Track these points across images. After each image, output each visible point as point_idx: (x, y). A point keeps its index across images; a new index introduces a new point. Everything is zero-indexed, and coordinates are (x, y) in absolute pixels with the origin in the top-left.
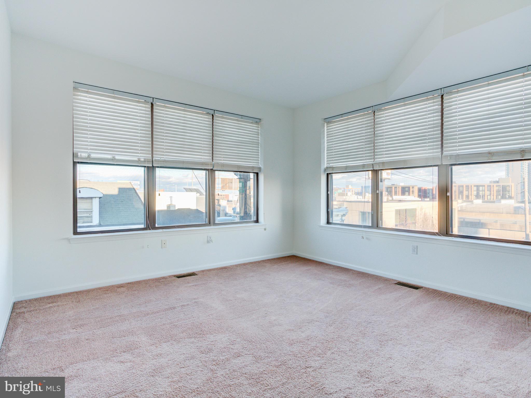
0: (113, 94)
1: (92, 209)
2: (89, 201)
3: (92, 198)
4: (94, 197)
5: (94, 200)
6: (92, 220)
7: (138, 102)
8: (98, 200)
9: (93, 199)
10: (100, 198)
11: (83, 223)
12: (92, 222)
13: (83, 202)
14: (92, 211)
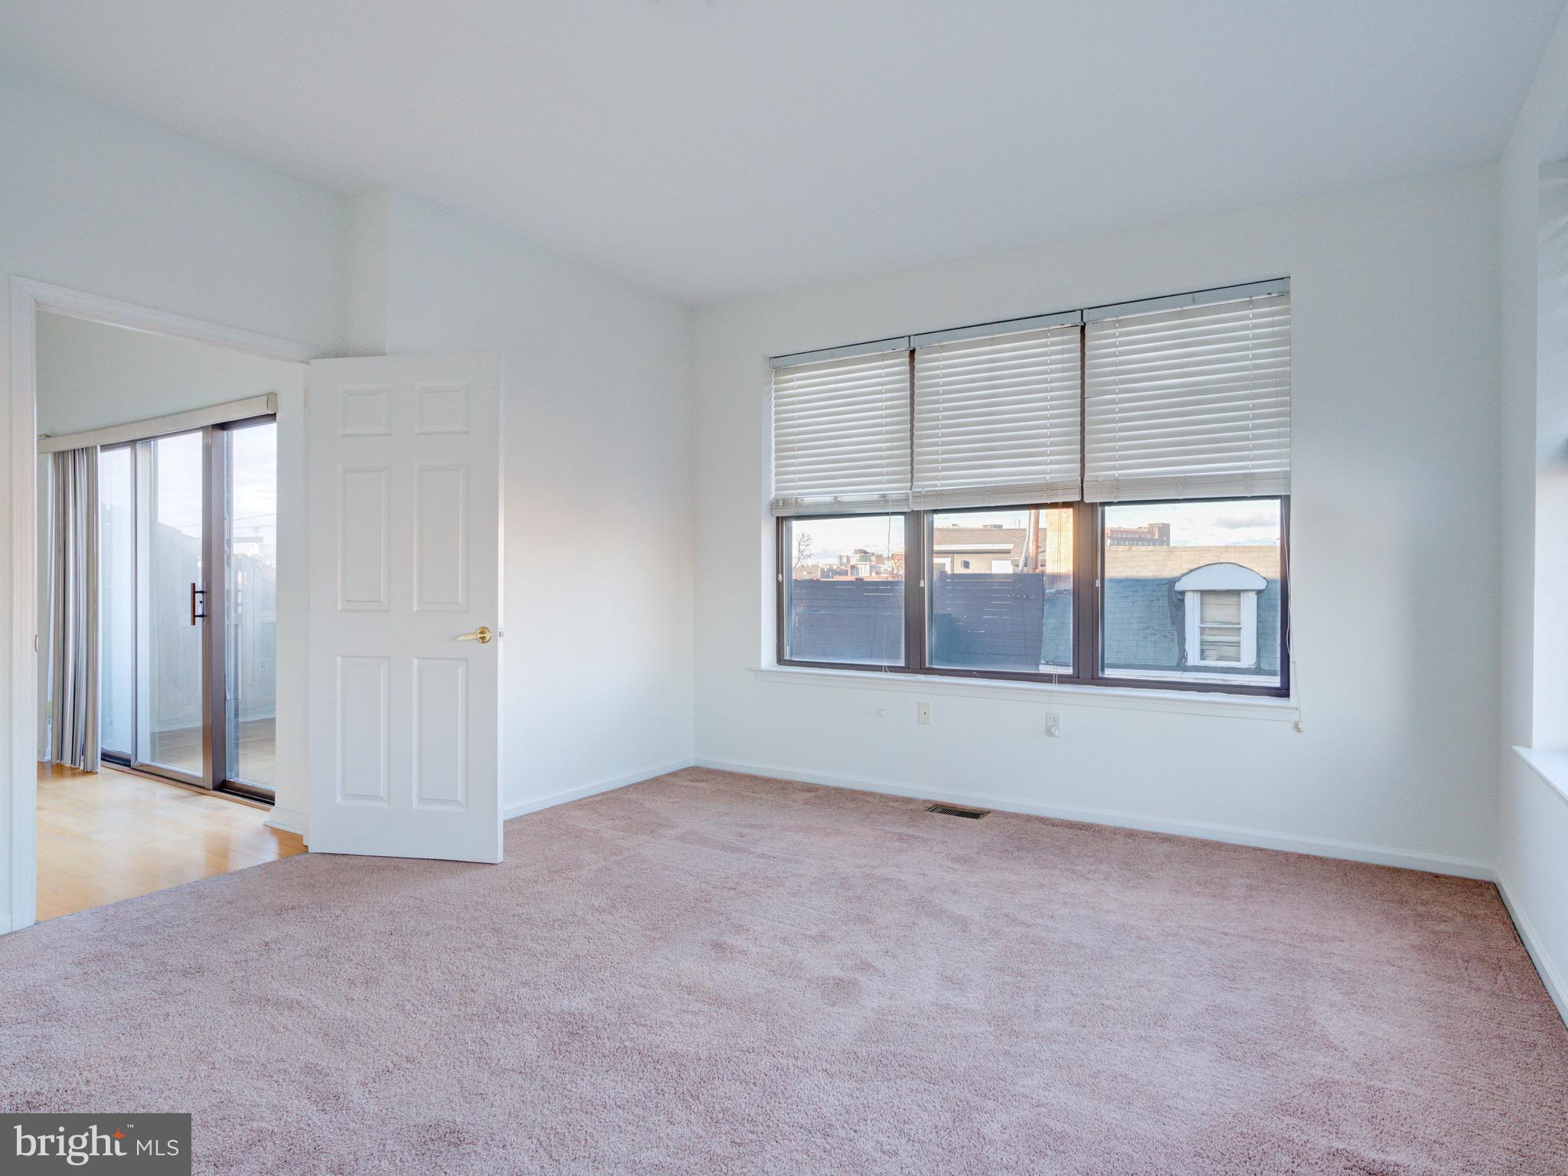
0: (832, 356)
1: (1239, 624)
2: (1233, 600)
3: (1237, 593)
4: (1244, 591)
5: (1243, 596)
6: (1239, 653)
7: (883, 357)
8: (1253, 597)
9: (1242, 594)
10: (1259, 592)
11: (1218, 660)
12: (1238, 660)
13: (1218, 602)
14: (1240, 629)
